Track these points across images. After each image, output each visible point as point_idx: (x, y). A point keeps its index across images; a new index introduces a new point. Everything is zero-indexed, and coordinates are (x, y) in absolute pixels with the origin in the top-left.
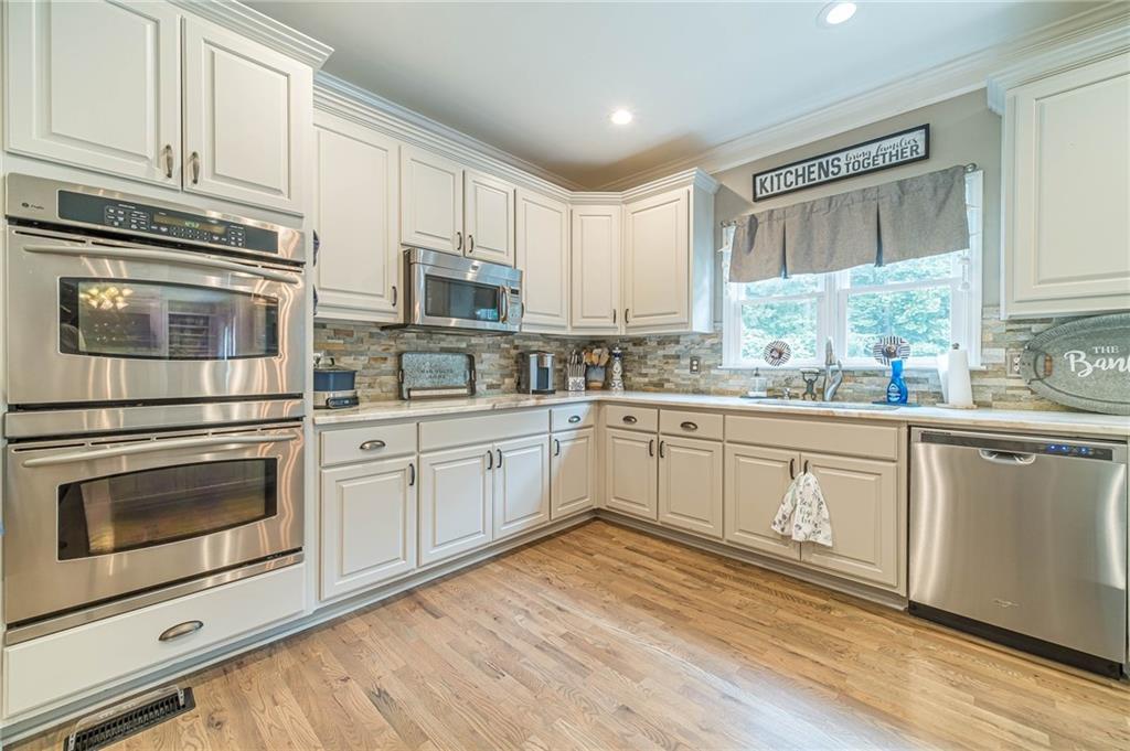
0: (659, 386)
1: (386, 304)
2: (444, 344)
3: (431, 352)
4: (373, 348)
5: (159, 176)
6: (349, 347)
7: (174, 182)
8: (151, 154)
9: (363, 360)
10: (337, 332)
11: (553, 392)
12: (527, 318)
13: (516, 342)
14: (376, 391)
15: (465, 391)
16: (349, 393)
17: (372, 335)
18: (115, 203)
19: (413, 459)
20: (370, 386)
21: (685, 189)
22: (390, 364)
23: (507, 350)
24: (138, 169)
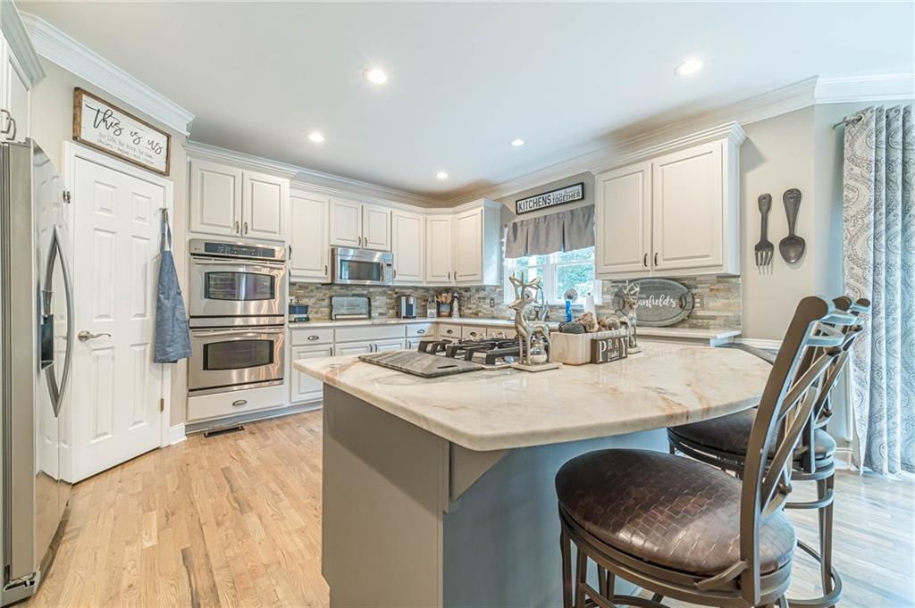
0: (476, 315)
1: (322, 274)
2: (354, 292)
3: (347, 296)
4: (318, 294)
5: (234, 233)
6: (306, 294)
7: (239, 234)
8: (232, 226)
9: (313, 300)
10: (301, 287)
11: (415, 317)
12: (397, 278)
13: (397, 290)
14: (319, 315)
15: (365, 316)
16: (305, 316)
17: (317, 288)
18: (220, 245)
19: (332, 346)
20: (316, 313)
21: (480, 209)
22: (326, 302)
23: (391, 295)
24: (227, 231)
